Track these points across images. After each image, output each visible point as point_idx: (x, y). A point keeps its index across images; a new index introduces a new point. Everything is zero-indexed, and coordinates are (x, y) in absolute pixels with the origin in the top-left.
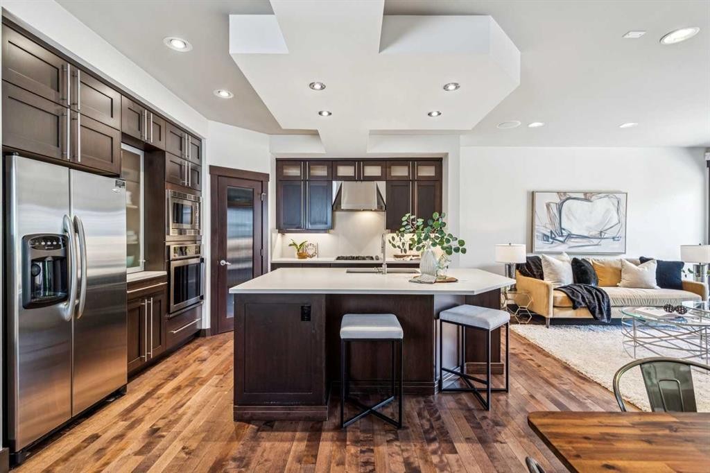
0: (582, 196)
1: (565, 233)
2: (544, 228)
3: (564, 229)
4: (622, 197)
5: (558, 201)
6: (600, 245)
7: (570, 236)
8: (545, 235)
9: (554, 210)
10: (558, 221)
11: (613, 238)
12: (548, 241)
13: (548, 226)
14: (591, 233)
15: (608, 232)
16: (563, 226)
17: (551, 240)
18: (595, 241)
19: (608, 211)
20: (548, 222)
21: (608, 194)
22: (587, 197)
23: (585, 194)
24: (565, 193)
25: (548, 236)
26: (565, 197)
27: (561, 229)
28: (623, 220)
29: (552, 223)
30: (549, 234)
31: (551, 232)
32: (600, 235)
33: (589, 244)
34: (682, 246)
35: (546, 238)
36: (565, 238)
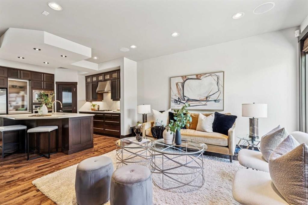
0: (195, 77)
1: (186, 99)
2: (175, 96)
3: (185, 97)
4: (221, 75)
5: (182, 81)
6: (206, 105)
7: (188, 100)
8: (175, 100)
9: (180, 86)
10: (182, 92)
11: (215, 101)
12: (177, 103)
13: (177, 95)
14: (201, 98)
15: (211, 97)
16: (185, 95)
17: (178, 102)
18: (204, 103)
19: (211, 84)
20: (177, 93)
21: (211, 74)
22: (198, 77)
23: (197, 75)
24: (186, 76)
25: (177, 101)
26: (186, 78)
27: (184, 96)
28: (221, 89)
29: (179, 94)
30: (178, 99)
31: (179, 98)
32: (207, 99)
33: (199, 104)
34: (242, 104)
35: (176, 101)
36: (186, 101)
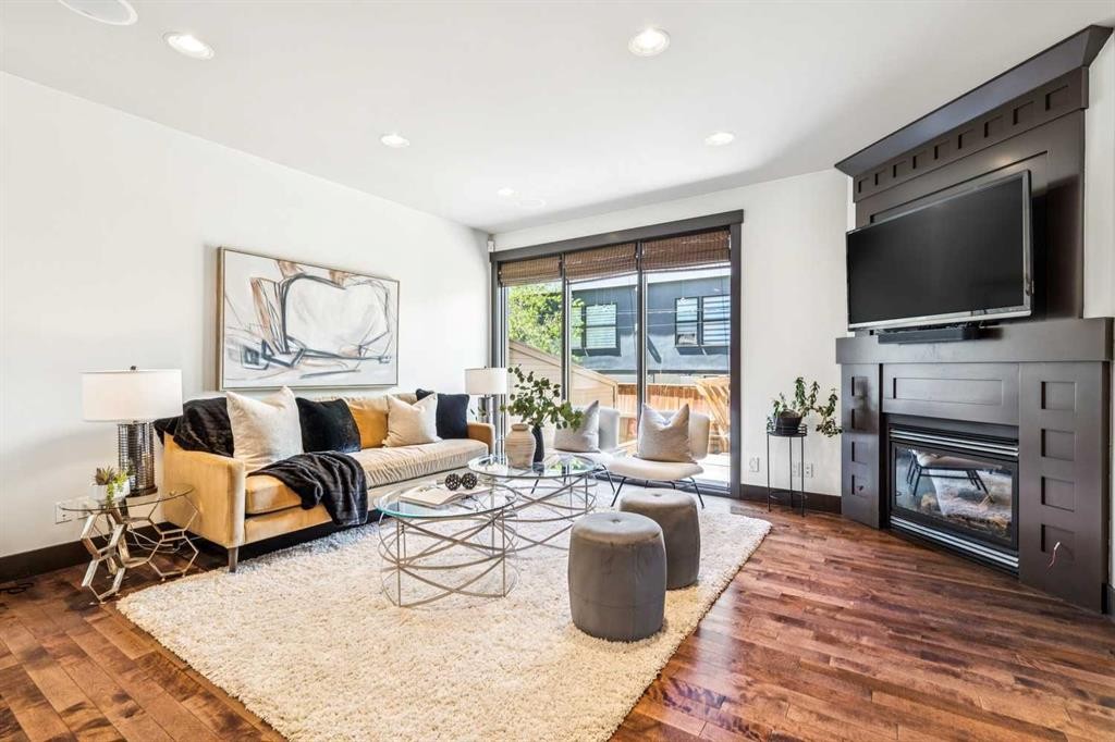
0: (325, 275)
1: (294, 347)
2: (248, 335)
3: (292, 339)
4: (392, 287)
5: (279, 278)
6: (359, 371)
7: (303, 353)
8: (248, 350)
9: (271, 296)
10: (277, 321)
11: (380, 359)
12: (257, 364)
13: (256, 330)
14: (343, 349)
15: (370, 347)
16: (288, 333)
17: (263, 361)
18: (351, 364)
19: (371, 307)
20: (255, 321)
21: (372, 279)
22: (336, 278)
23: (333, 272)
24: (293, 263)
25: (257, 354)
26: (294, 273)
27: (286, 337)
28: (394, 328)
29: (266, 325)
30: (259, 349)
31: (264, 344)
32: (359, 354)
33: (339, 369)
35: (251, 356)
36: (293, 356)
